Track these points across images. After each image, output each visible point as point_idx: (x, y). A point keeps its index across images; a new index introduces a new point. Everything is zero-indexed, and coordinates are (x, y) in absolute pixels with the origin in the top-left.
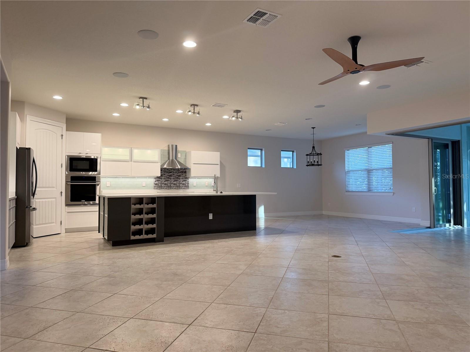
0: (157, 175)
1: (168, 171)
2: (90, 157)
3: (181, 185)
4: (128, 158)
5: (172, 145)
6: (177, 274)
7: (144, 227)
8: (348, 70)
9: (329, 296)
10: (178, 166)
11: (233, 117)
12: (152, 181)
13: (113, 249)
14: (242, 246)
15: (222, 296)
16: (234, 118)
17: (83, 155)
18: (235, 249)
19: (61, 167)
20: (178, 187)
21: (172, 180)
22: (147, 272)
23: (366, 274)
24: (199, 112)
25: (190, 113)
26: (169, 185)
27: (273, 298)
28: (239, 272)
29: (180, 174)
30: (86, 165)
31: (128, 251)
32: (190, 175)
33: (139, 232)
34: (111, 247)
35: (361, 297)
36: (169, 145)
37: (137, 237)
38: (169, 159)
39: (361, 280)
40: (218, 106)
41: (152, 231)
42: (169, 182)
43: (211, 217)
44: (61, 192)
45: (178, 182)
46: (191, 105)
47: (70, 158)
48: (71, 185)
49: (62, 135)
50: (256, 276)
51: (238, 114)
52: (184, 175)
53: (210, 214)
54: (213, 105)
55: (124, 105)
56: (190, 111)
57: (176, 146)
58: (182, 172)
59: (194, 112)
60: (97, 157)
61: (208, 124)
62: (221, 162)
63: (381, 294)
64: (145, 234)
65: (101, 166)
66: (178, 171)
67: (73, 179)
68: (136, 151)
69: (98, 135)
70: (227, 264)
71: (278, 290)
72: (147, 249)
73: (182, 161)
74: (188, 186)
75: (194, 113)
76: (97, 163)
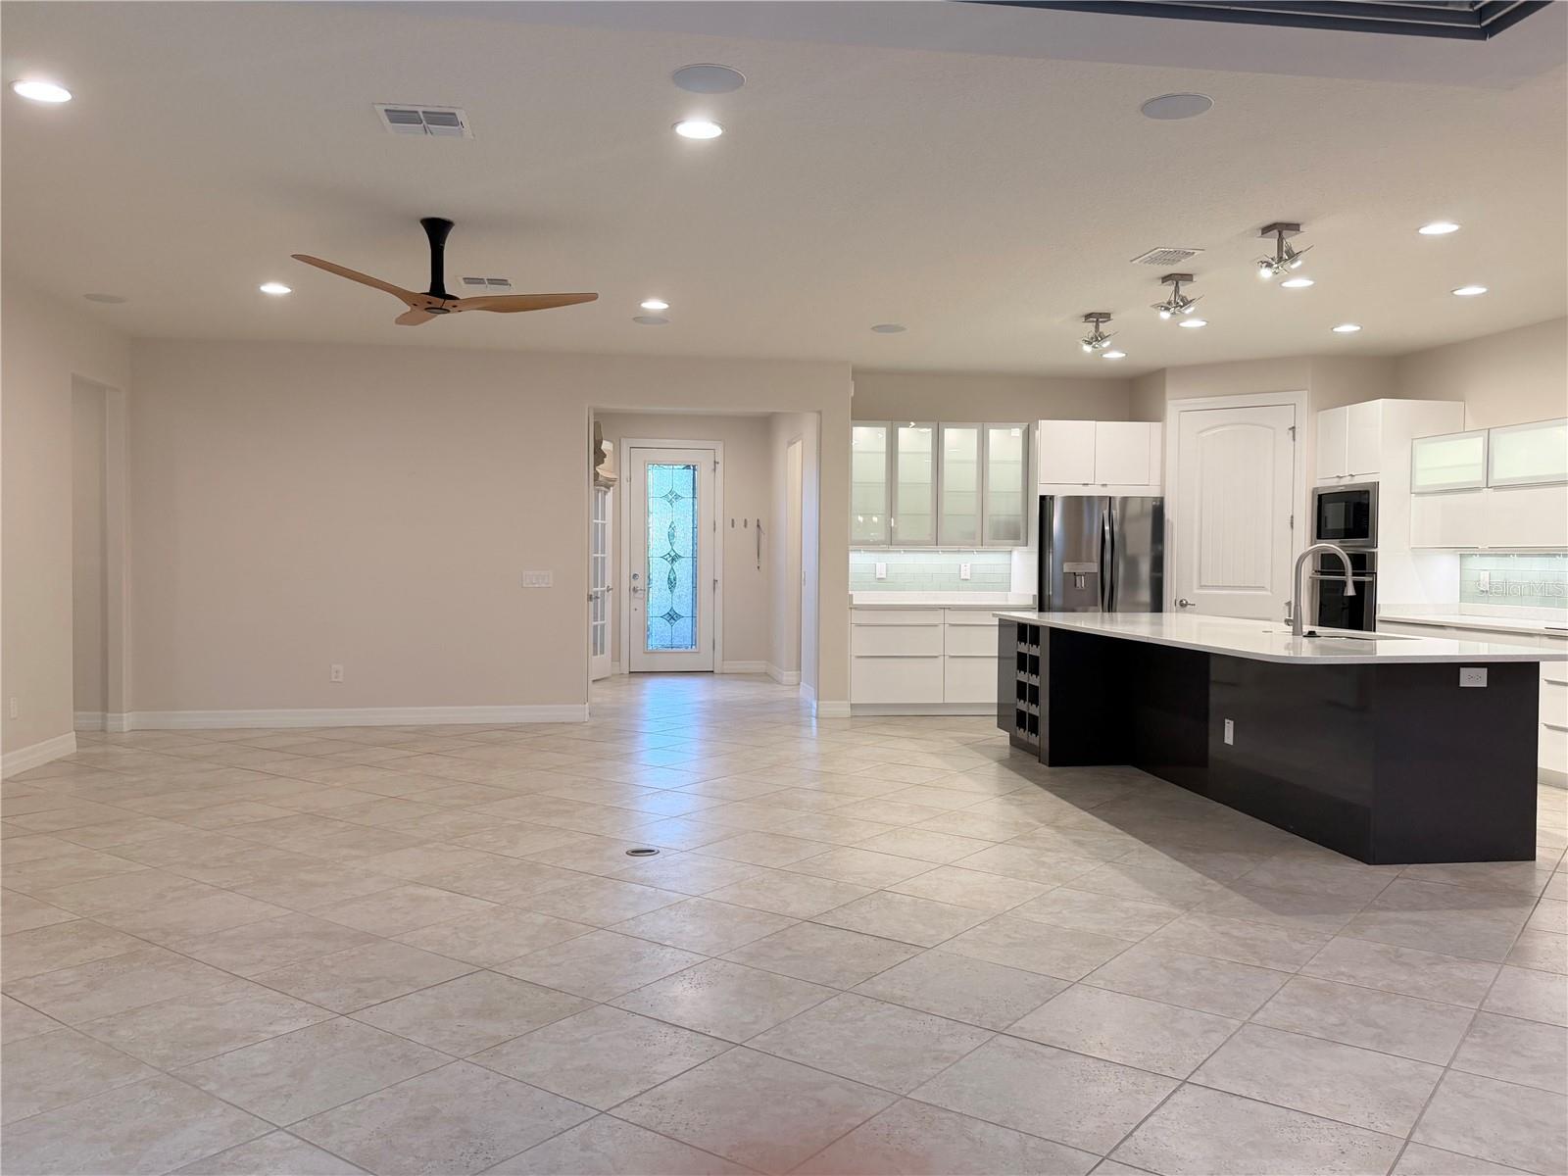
4: (1476, 476)
7: (1028, 707)
17: (1343, 484)
19: (1289, 526)
37: (1022, 733)
48: (1322, 581)
49: (1293, 429)
53: (1226, 721)
60: (1371, 485)
64: (1029, 730)
76: (1368, 505)
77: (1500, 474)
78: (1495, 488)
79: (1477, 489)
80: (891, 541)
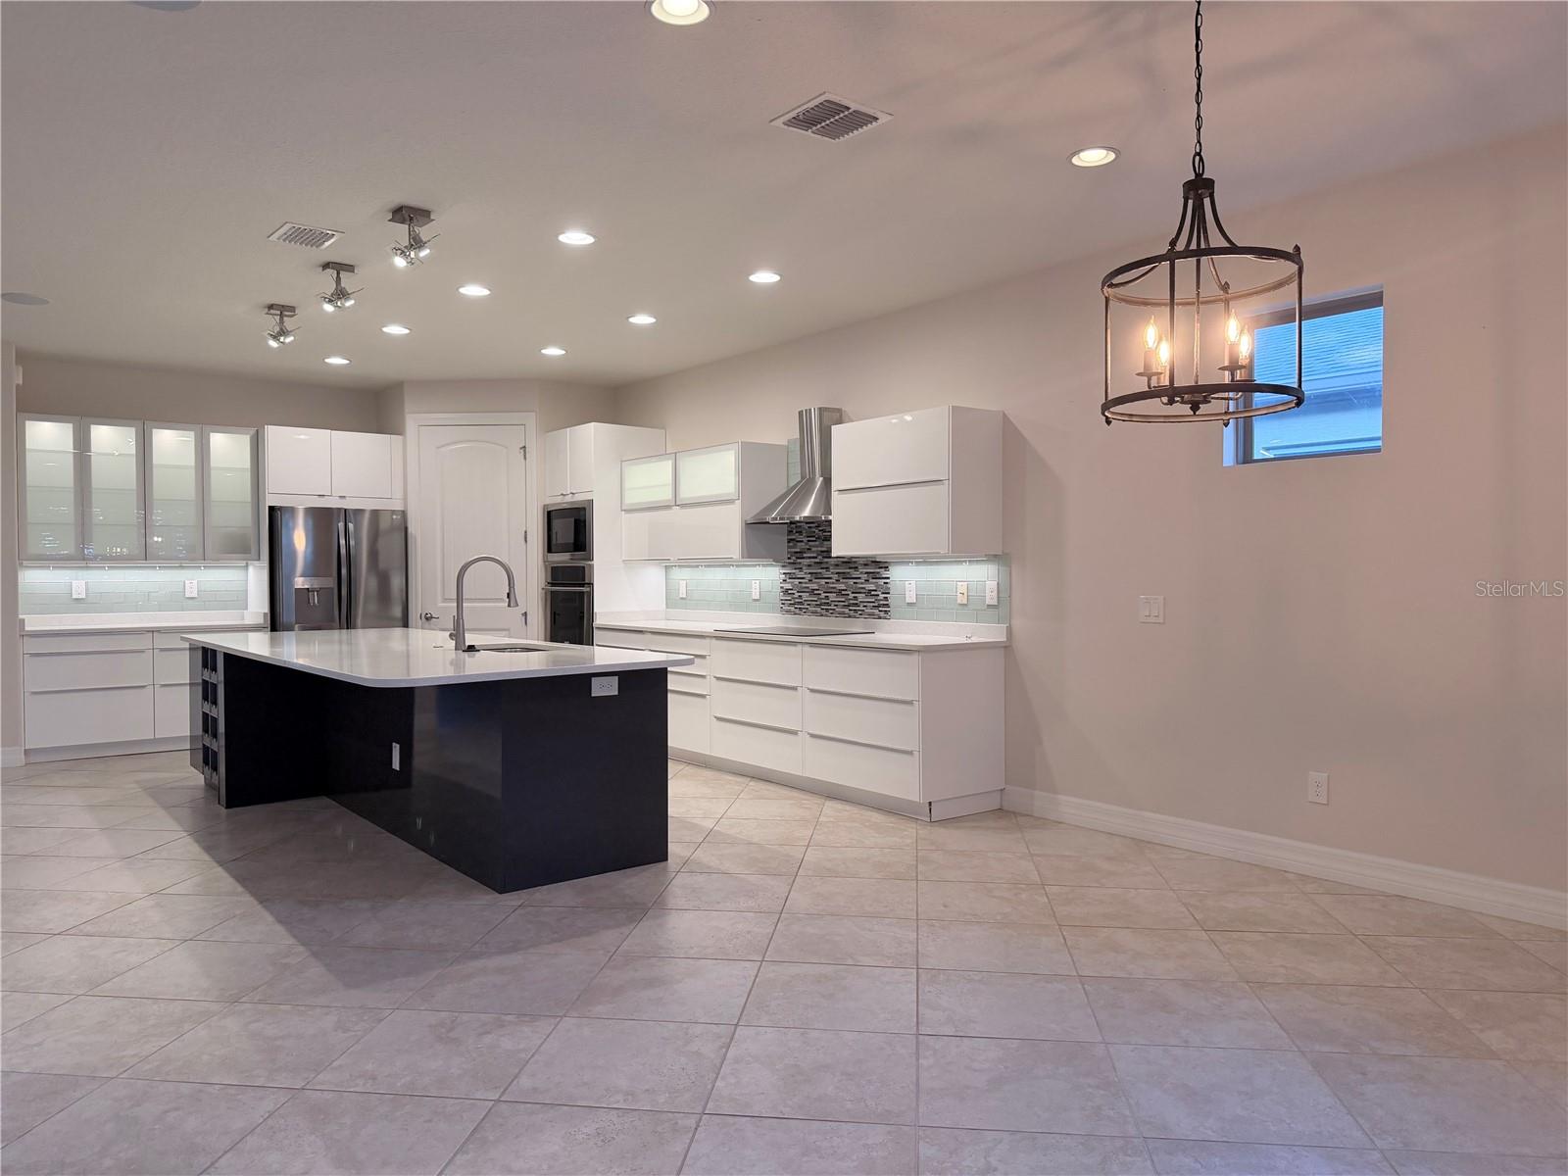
3: (861, 597)
4: (666, 495)
12: (776, 578)
17: (567, 501)
19: (522, 541)
38: (803, 477)
43: (396, 757)
44: (525, 614)
48: (551, 592)
49: (524, 448)
53: (394, 744)
57: (818, 411)
74: (887, 605)
76: (585, 521)
77: (684, 493)
78: (683, 506)
79: (668, 507)
80: (81, 557)
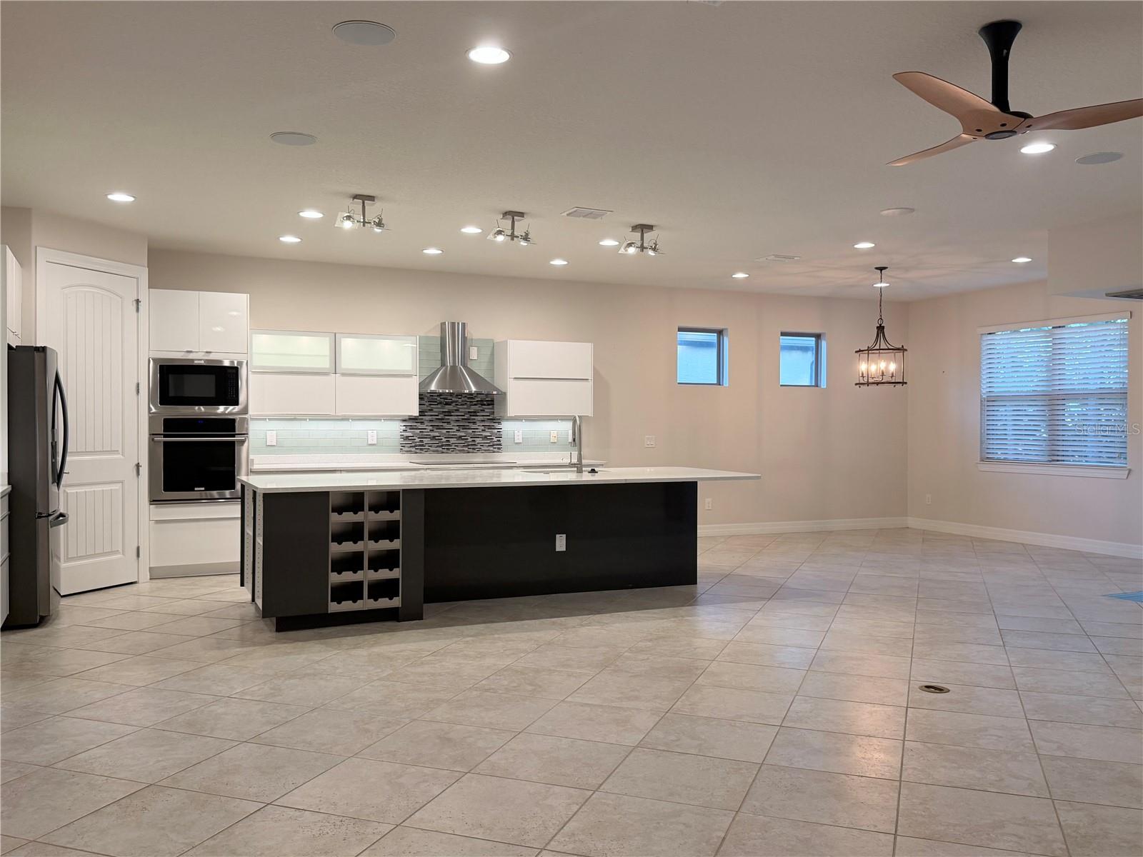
0: (410, 414)
1: (442, 400)
2: (221, 361)
3: (478, 440)
4: (325, 364)
5: (453, 324)
6: (449, 740)
7: (367, 576)
8: (979, 130)
9: (895, 838)
10: (469, 387)
11: (630, 245)
12: (396, 428)
13: (279, 641)
14: (650, 640)
15: (572, 825)
16: (632, 250)
17: (199, 358)
18: (626, 654)
19: (135, 393)
20: (471, 447)
21: (453, 427)
22: (367, 726)
23: (1020, 758)
24: (527, 235)
25: (500, 238)
26: (444, 440)
27: (724, 838)
28: (632, 739)
29: (477, 407)
30: (207, 386)
31: (320, 651)
32: (505, 411)
33: (352, 591)
34: (275, 634)
35: (995, 845)
36: (443, 324)
37: (347, 606)
38: (443, 364)
39: (1002, 780)
40: (584, 217)
41: (387, 588)
42: (444, 431)
43: (561, 543)
44: (138, 466)
45: (470, 431)
46: (506, 214)
47: (161, 367)
48: (165, 443)
49: (138, 301)
50: (683, 757)
51: (645, 235)
52: (488, 410)
53: (558, 536)
54: (568, 212)
55: (311, 214)
56: (500, 232)
57: (464, 325)
58: (481, 403)
59: (513, 233)
60: (240, 363)
61: (558, 262)
62: (596, 373)
63: (1060, 836)
64: (369, 598)
65: (252, 389)
66: (469, 398)
67: (171, 426)
68: (349, 346)
69: (241, 300)
70: (601, 706)
71: (743, 809)
72: (372, 646)
73: (481, 370)
74: (500, 445)
75: (513, 236)
76: (238, 379)
77: (347, 362)
78: (345, 374)
79: (322, 373)
